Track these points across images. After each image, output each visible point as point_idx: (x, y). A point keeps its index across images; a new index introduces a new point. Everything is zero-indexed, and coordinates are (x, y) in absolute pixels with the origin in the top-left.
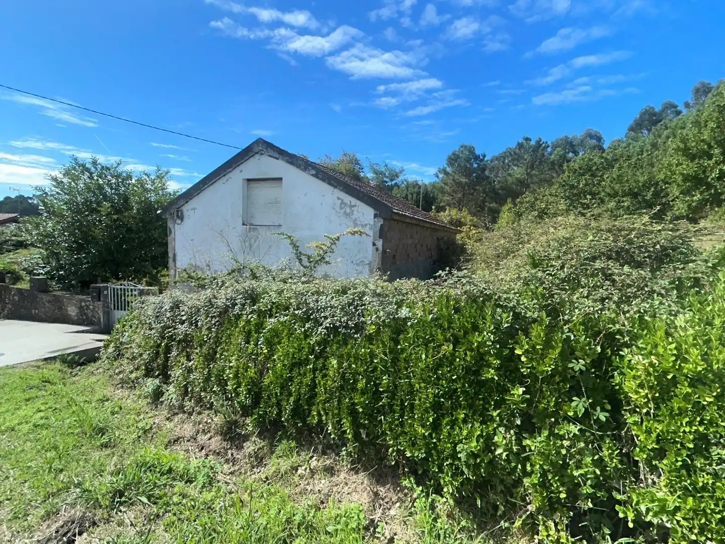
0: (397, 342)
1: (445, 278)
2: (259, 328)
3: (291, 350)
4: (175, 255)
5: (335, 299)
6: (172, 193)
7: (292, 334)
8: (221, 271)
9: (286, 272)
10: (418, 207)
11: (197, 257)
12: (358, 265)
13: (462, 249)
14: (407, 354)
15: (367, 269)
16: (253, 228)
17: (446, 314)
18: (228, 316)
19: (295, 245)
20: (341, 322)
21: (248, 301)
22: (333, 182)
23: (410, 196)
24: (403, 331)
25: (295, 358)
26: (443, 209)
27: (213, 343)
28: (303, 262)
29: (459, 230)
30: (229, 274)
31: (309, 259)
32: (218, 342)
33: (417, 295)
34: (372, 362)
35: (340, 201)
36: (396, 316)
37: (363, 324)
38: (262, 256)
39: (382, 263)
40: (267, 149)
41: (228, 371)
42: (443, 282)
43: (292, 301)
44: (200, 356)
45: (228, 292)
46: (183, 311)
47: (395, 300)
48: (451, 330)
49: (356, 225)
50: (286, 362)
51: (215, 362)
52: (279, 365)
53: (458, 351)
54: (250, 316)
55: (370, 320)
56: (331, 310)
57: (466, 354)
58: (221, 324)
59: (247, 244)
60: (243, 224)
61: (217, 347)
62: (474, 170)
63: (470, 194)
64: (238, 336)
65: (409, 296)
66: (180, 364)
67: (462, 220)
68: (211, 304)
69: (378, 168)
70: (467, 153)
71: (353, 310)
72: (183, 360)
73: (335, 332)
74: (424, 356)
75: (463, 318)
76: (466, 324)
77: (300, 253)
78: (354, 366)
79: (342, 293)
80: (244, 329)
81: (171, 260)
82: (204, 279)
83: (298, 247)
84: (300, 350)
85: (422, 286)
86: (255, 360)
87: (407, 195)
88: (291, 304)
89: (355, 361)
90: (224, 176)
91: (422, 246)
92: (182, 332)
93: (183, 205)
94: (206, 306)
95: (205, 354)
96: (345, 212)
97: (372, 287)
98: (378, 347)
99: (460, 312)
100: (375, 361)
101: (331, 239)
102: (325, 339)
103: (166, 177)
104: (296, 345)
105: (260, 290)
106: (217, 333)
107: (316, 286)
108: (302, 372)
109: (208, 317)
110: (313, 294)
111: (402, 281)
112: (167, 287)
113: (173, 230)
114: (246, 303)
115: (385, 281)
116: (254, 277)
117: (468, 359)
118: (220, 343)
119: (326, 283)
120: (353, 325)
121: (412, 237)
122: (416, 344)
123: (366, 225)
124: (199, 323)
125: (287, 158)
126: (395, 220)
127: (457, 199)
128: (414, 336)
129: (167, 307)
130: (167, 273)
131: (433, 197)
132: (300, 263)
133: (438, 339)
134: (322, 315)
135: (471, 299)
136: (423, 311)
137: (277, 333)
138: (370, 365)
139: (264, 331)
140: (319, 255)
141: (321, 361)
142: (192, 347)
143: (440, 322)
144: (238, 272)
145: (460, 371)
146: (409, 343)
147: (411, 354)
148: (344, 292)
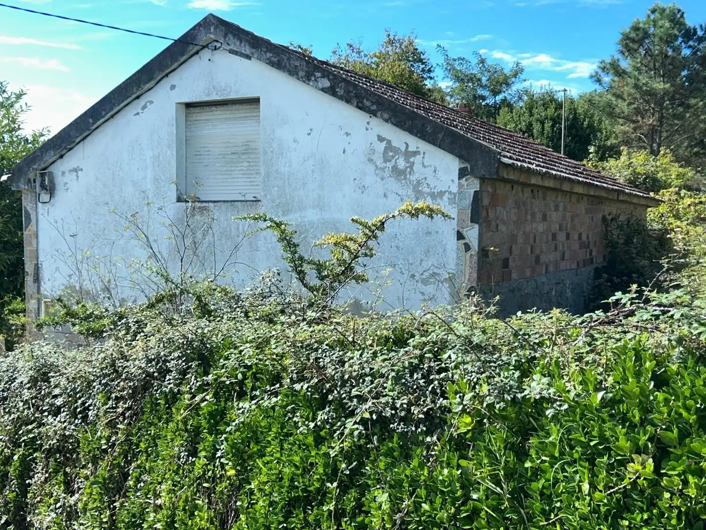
0: (522, 454)
1: (628, 307)
2: (217, 423)
3: (287, 470)
4: (37, 269)
5: (382, 358)
6: (30, 139)
7: (288, 435)
8: (135, 301)
9: (272, 299)
10: (557, 149)
11: (84, 273)
12: (425, 282)
13: (663, 242)
14: (548, 480)
15: (445, 289)
16: (199, 208)
17: (637, 390)
18: (151, 396)
19: (289, 242)
20: (395, 409)
21: (194, 364)
22: (367, 103)
23: (537, 127)
24: (536, 430)
25: (297, 488)
26: (615, 152)
27: (120, 454)
28: (307, 278)
29: (653, 199)
30: (151, 306)
31: (319, 271)
32: (130, 452)
33: (564, 348)
34: (467, 498)
35: (384, 144)
36: (519, 396)
37: (443, 413)
38: (219, 266)
39: (479, 278)
40: (225, 36)
41: (152, 515)
42: (626, 317)
43: (287, 362)
44: (93, 483)
45: (151, 344)
46: (56, 386)
47: (514, 359)
48: (649, 428)
49: (418, 195)
50: (276, 497)
51: (125, 496)
52: (261, 503)
53: (666, 475)
54: (198, 398)
55: (459, 404)
56: (372, 382)
57: (685, 483)
58: (136, 414)
59: (188, 242)
60: (179, 200)
61: (129, 463)
62: (684, 63)
63: (675, 116)
64: (172, 440)
65: (547, 350)
66: (52, 501)
67: (660, 175)
68: (116, 371)
69: (463, 68)
70: (667, 25)
71: (421, 382)
72: (58, 491)
73: (381, 430)
74: (586, 487)
75: (677, 399)
76: (685, 414)
77: (301, 258)
78: (426, 507)
79: (394, 343)
80: (185, 423)
81: (29, 280)
82: (101, 318)
83: (295, 246)
84: (306, 471)
85: (575, 326)
86: (209, 492)
87: (530, 124)
88: (284, 369)
89: (428, 495)
90: (138, 97)
91: (568, 236)
92: (55, 432)
93: (53, 163)
94: (105, 375)
95: (104, 479)
96: (395, 168)
97: (461, 330)
98: (480, 464)
99: (668, 385)
100: (475, 496)
101: (365, 226)
102: (360, 447)
103: (17, 106)
104: (297, 459)
105: (217, 339)
106: (129, 435)
107: (340, 328)
108: (311, 519)
109: (109, 399)
110: (332, 347)
111: (528, 317)
112: (22, 336)
113: (33, 217)
114: (190, 367)
115: (488, 316)
116: (205, 311)
117: (692, 492)
118: (135, 456)
119: (360, 321)
120: (421, 416)
121: (544, 218)
122: (568, 459)
123: (441, 194)
124: (90, 413)
125: (269, 55)
126: (506, 181)
127: (645, 129)
128: (561, 441)
129: (23, 378)
130: (21, 306)
131: (590, 126)
132: (302, 280)
133: (618, 448)
134: (354, 392)
135: (693, 355)
136: (581, 383)
137: (255, 433)
138: (464, 504)
139: (228, 429)
140: (341, 262)
141: (353, 493)
142: (74, 463)
143: (623, 407)
144: (170, 301)
145: (674, 522)
146: (552, 456)
147: (556, 481)
148: (400, 341)
